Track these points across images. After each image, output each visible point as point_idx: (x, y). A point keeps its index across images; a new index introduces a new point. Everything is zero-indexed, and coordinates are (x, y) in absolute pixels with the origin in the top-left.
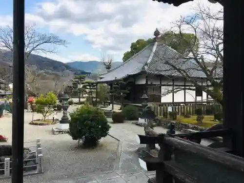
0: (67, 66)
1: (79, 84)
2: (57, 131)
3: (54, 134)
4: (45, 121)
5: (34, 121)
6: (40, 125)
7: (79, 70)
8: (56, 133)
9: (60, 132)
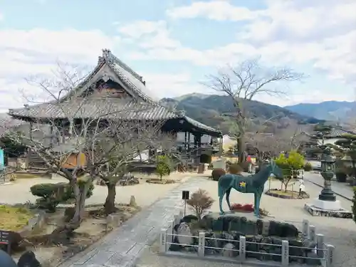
0: (286, 112)
1: (321, 138)
2: (317, 211)
3: (312, 214)
4: (286, 191)
5: (272, 190)
6: (281, 197)
7: (305, 117)
8: (315, 213)
9: (322, 212)
